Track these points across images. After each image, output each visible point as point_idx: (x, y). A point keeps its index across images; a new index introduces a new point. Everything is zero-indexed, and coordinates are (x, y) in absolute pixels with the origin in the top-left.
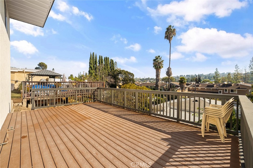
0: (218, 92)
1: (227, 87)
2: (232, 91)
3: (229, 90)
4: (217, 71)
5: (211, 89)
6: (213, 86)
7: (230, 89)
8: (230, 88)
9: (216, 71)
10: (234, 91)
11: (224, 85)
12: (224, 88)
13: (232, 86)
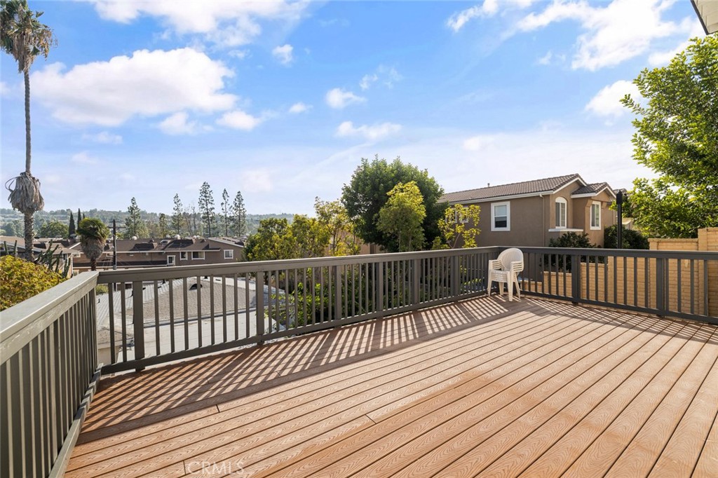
0: (166, 261)
1: (183, 246)
2: (196, 254)
3: (189, 253)
4: (135, 206)
5: (147, 254)
6: (150, 246)
7: (192, 251)
8: (191, 249)
9: (131, 205)
10: (199, 254)
11: (176, 243)
12: (180, 250)
13: (192, 243)
